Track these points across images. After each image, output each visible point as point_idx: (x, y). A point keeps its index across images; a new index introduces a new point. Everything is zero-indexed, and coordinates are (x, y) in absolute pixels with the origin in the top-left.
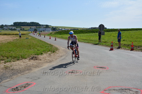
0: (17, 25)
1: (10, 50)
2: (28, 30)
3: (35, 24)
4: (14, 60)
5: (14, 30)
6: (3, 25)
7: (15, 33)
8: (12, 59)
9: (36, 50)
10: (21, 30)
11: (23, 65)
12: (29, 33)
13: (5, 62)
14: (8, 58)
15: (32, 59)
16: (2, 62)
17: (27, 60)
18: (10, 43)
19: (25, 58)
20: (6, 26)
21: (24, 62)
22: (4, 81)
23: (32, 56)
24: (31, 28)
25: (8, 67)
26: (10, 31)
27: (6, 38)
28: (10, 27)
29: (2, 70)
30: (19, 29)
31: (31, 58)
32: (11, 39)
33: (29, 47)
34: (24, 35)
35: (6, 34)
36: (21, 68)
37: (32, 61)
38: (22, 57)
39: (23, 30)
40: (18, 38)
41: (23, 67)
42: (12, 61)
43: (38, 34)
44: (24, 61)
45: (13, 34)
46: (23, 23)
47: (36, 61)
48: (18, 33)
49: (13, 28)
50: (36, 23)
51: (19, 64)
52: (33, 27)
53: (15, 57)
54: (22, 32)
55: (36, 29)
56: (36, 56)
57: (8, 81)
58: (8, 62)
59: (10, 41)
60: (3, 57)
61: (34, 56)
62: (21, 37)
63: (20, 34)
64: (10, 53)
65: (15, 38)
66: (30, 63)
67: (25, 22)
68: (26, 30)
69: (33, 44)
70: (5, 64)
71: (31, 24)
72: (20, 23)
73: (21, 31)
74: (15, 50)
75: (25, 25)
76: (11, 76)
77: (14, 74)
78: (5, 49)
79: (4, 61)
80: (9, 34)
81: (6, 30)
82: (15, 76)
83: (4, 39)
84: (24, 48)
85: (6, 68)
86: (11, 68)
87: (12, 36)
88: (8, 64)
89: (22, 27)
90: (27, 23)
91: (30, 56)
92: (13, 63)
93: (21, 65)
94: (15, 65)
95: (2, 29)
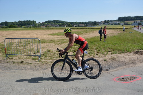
0: (121, 20)
1: (115, 43)
2: (132, 24)
3: (140, 18)
4: (119, 53)
5: (119, 24)
6: (109, 20)
7: (119, 28)
8: (118, 52)
9: (141, 44)
10: (125, 24)
11: (128, 58)
12: (133, 27)
13: (112, 53)
14: (114, 50)
15: (137, 53)
16: (109, 53)
17: (131, 54)
18: (115, 36)
19: (130, 51)
20: (111, 21)
21: (129, 56)
22: (112, 70)
23: (137, 51)
24: (134, 22)
25: (115, 58)
26: (115, 25)
27: (111, 32)
28: (115, 22)
29: (110, 61)
30: (123, 23)
31: (135, 52)
32: (115, 33)
33: (134, 41)
34: (127, 30)
35: (111, 29)
36: (126, 61)
37: (137, 55)
38: (126, 50)
39: (126, 24)
40: (121, 32)
41: (128, 60)
42: (117, 53)
43: (142, 28)
44: (129, 54)
45: (117, 29)
46: (127, 17)
47: (141, 55)
48: (122, 27)
49: (118, 22)
50: (141, 16)
51: (124, 57)
52: (137, 21)
53: (121, 50)
54: (126, 27)
55: (141, 23)
56: (141, 51)
57: (115, 71)
58: (114, 54)
59: (115, 35)
60: (110, 49)
61: (139, 50)
62: (125, 31)
63: (124, 28)
64: (115, 45)
65: (119, 32)
66: (135, 57)
67: (129, 17)
68: (129, 25)
69: (137, 38)
70: (112, 56)
71: (136, 18)
72: (124, 17)
73: (124, 26)
74: (120, 43)
75: (129, 19)
76: (117, 67)
77: (119, 65)
78: (111, 42)
79: (110, 53)
80: (114, 29)
81: (111, 24)
82: (121, 68)
83: (109, 33)
84: (128, 42)
85: (113, 59)
86: (117, 60)
87: (116, 30)
88: (114, 56)
89: (125, 21)
90: (131, 17)
91: (134, 50)
92: (118, 55)
93: (126, 58)
94: (121, 57)
95: (108, 24)
